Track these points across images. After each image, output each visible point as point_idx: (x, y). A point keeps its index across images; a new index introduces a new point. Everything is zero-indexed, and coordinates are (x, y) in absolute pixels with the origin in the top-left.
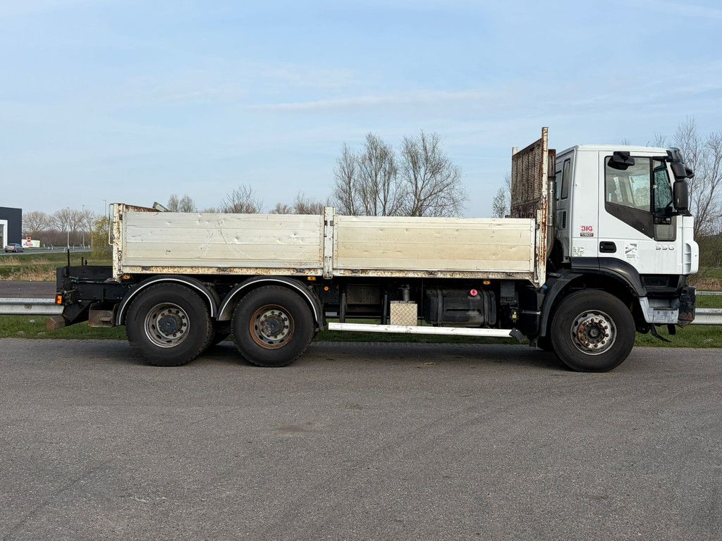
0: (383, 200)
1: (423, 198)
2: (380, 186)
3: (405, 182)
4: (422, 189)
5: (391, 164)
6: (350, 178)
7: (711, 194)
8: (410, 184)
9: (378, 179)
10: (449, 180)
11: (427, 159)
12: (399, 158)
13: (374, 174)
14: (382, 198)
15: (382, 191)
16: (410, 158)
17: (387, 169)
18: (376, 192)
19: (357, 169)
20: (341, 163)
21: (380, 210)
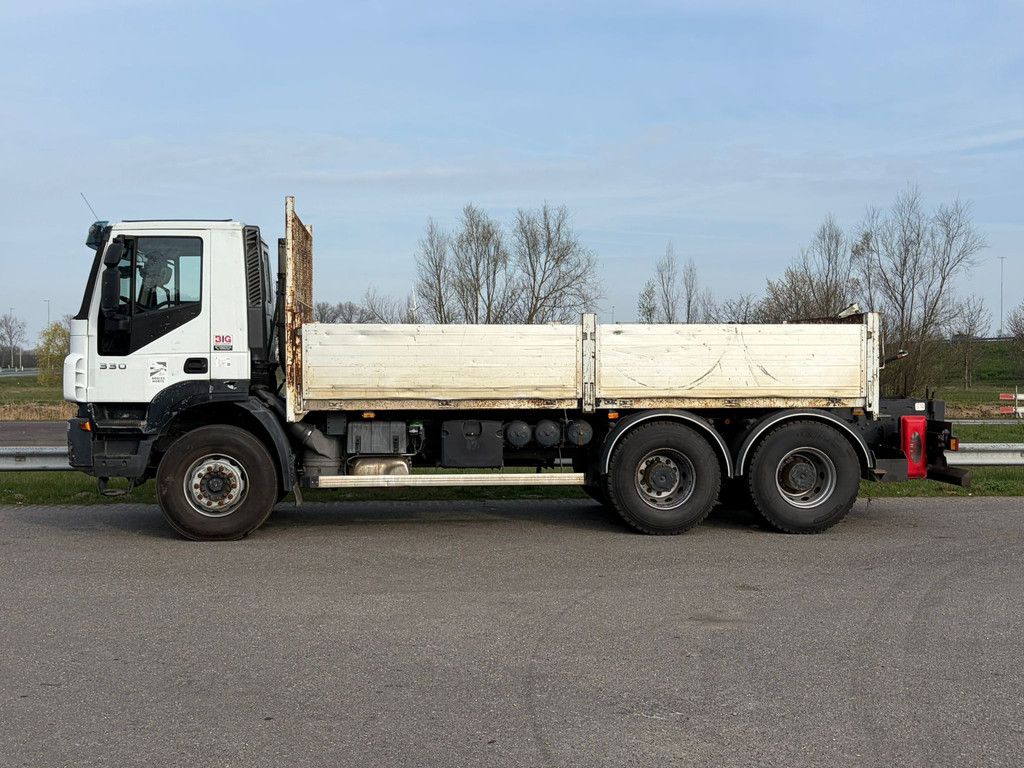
0: (486, 299)
1: (542, 295)
2: (482, 279)
3: (519, 272)
4: (542, 282)
5: (497, 248)
6: (438, 267)
7: (941, 287)
8: (526, 275)
9: (481, 269)
10: (579, 271)
11: (549, 241)
12: (510, 239)
13: (473, 262)
14: (485, 295)
15: (485, 285)
16: (524, 240)
17: (492, 254)
18: (477, 289)
19: (450, 255)
20: (425, 246)
21: (482, 312)
